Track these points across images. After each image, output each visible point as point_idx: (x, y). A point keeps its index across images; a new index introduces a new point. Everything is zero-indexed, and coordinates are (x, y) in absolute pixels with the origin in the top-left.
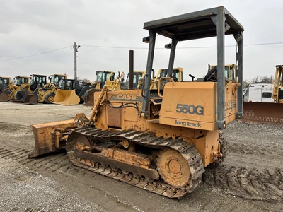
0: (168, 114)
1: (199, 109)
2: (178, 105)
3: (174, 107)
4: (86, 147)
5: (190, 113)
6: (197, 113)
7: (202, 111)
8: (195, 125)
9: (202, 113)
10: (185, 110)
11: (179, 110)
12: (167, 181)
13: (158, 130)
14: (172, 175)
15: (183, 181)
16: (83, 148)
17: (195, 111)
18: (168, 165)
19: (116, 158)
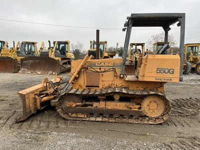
0: (151, 75)
1: (172, 70)
2: (158, 68)
3: (155, 70)
4: (78, 104)
5: (166, 73)
6: (170, 73)
7: (173, 72)
8: (168, 80)
9: (173, 73)
10: (162, 72)
11: (158, 71)
12: (148, 115)
13: (130, 85)
14: (152, 111)
15: (159, 113)
16: (74, 105)
17: (169, 72)
18: (148, 105)
19: (109, 108)
